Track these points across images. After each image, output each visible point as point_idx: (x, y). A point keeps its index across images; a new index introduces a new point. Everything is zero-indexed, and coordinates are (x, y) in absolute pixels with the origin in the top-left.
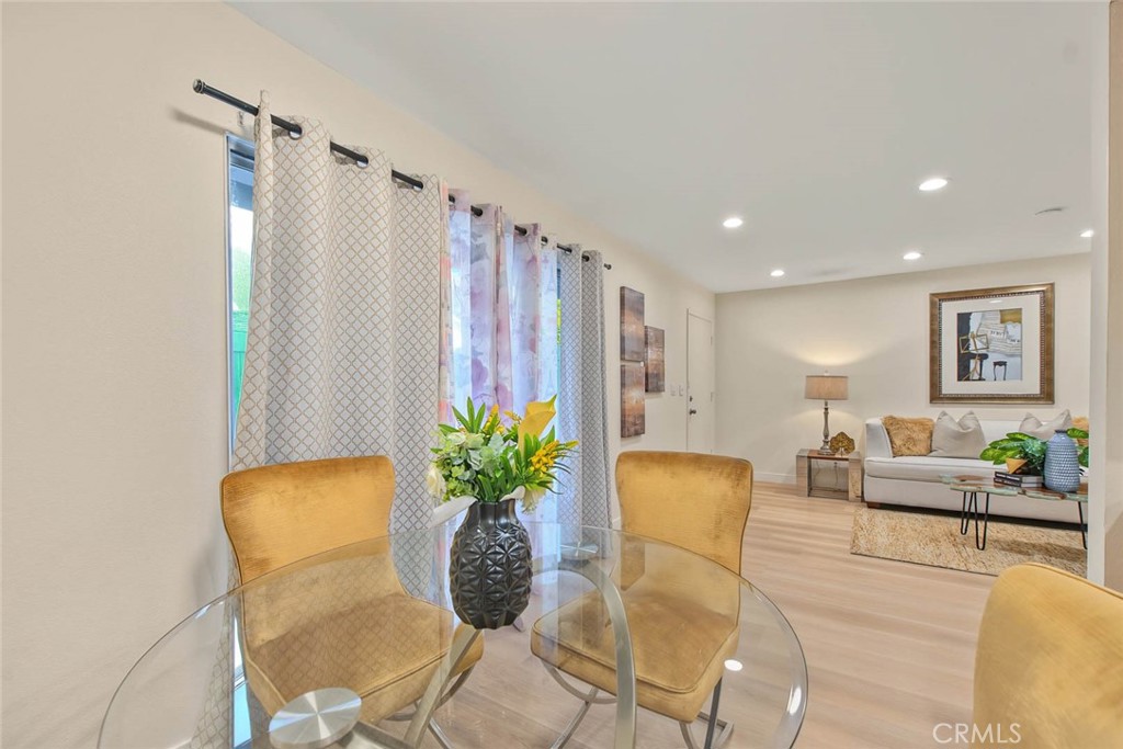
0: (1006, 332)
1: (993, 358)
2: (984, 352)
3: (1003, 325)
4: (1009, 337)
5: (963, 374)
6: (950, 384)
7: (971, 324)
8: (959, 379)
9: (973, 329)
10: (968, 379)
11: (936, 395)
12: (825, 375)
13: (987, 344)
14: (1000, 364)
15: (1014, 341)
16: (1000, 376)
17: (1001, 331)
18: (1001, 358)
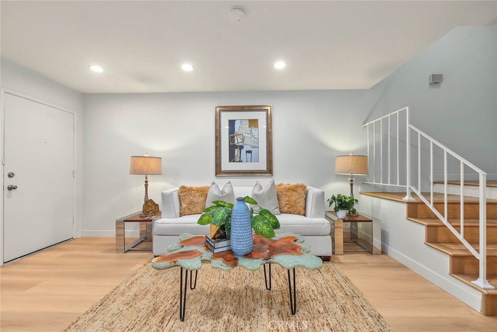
0: (251, 133)
1: (246, 148)
2: (241, 144)
3: (250, 129)
4: (253, 136)
5: (232, 158)
6: (226, 165)
7: (235, 127)
8: (230, 161)
9: (236, 130)
10: (234, 161)
11: (219, 171)
12: (145, 156)
13: (243, 140)
14: (249, 152)
15: (255, 138)
16: (249, 160)
17: (249, 132)
18: (249, 149)
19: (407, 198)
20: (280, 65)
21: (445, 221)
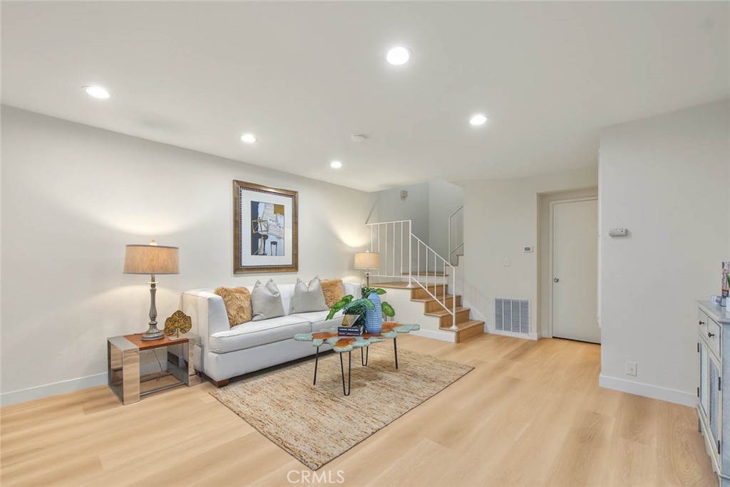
0: (277, 221)
1: (271, 239)
2: (265, 233)
3: (275, 215)
4: (278, 225)
5: (255, 250)
6: (248, 259)
7: (259, 212)
8: (252, 254)
9: (260, 215)
10: (257, 254)
11: (238, 268)
12: (151, 244)
13: (267, 228)
14: (274, 243)
15: (280, 227)
16: (274, 253)
17: (274, 219)
18: (275, 240)
19: (410, 286)
20: (336, 165)
21: (435, 298)
